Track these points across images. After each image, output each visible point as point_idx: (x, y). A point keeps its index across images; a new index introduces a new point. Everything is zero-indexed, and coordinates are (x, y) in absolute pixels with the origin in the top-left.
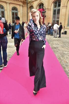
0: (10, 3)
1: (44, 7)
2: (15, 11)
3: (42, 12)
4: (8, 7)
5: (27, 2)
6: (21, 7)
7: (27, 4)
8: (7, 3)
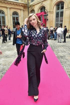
0: (10, 8)
1: (46, 10)
2: (15, 16)
3: (44, 16)
4: (9, 12)
5: (27, 6)
6: (22, 12)
7: (28, 8)
8: (8, 8)
